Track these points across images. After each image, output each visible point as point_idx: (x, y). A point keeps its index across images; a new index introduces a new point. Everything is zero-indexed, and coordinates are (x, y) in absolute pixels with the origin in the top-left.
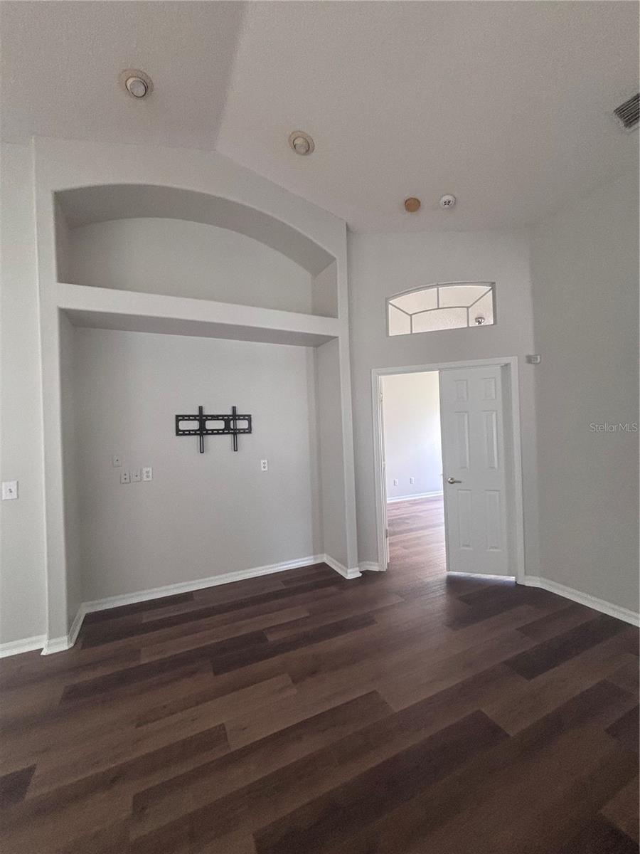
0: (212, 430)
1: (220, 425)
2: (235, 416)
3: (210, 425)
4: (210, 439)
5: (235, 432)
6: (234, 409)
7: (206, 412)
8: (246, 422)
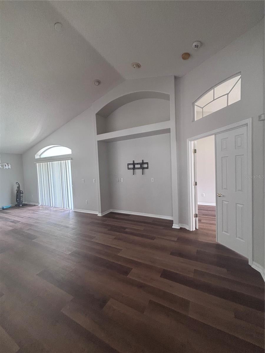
0: (137, 168)
1: (139, 166)
2: (143, 163)
3: (137, 166)
4: (137, 171)
5: (143, 168)
6: (143, 161)
7: (135, 162)
8: (147, 165)
